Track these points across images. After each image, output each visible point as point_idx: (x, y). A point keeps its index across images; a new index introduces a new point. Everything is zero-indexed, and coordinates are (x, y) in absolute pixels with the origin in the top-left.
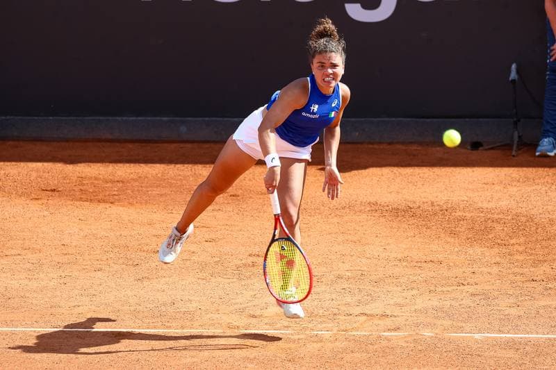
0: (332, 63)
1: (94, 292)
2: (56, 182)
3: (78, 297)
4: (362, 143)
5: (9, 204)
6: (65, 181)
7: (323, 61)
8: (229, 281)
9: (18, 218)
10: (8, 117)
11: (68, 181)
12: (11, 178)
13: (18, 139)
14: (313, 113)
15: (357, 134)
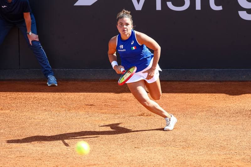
0: (126, 23)
1: (110, 155)
2: (93, 101)
3: (102, 157)
4: (247, 81)
5: (69, 112)
6: (97, 101)
7: (122, 22)
8: (178, 149)
9: (73, 119)
10: (69, 69)
11: (99, 101)
12: (71, 99)
13: (75, 80)
14: (122, 49)
15: (245, 77)
